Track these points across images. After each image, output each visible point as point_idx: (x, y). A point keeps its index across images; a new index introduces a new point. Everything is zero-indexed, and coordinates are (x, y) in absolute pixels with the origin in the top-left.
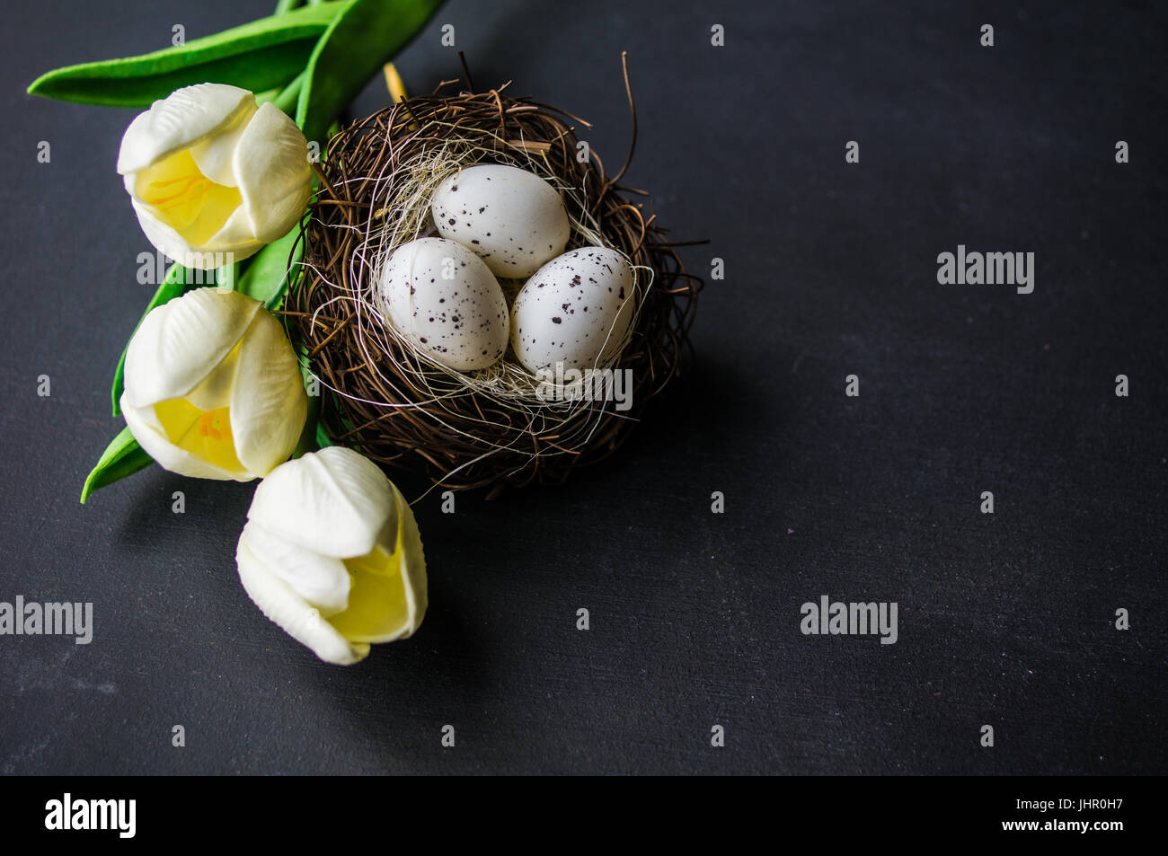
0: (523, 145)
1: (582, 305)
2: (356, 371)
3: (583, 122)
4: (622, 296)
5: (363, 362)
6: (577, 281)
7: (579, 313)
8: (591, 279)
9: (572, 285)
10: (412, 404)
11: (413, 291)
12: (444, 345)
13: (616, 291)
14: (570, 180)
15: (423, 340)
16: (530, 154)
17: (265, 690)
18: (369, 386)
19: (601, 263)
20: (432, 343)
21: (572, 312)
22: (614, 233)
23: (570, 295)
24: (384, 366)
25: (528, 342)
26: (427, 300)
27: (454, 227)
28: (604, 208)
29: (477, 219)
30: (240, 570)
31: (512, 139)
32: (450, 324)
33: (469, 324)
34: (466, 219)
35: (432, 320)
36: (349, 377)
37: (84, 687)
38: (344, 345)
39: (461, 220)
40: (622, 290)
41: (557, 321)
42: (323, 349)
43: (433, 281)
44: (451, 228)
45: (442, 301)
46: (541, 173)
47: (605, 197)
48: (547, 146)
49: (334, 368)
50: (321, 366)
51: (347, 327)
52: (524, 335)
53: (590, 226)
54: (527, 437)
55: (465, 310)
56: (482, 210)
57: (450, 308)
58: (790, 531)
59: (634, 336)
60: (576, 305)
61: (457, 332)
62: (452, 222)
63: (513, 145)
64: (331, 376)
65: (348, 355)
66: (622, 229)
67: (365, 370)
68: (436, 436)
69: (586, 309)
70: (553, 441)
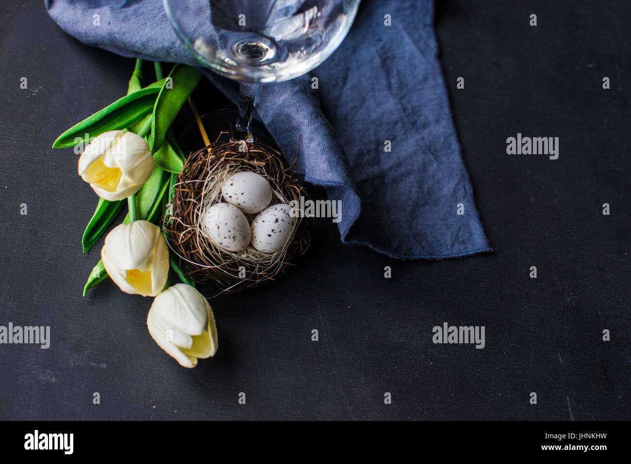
0: (255, 163)
1: (279, 229)
2: (194, 253)
3: (277, 152)
4: (293, 225)
5: (197, 249)
6: (277, 221)
7: (278, 233)
8: (282, 220)
9: (275, 222)
10: (216, 266)
11: (218, 227)
12: (228, 245)
13: (291, 224)
14: (272, 175)
15: (221, 244)
16: (257, 166)
17: (161, 368)
18: (198, 257)
19: (286, 213)
20: (224, 245)
21: (275, 232)
22: (288, 195)
23: (275, 226)
24: (205, 251)
25: (258, 242)
26: (224, 231)
27: (232, 198)
28: (284, 185)
29: (240, 197)
30: (149, 327)
31: (251, 160)
32: (232, 239)
33: (238, 238)
34: (236, 196)
35: (225, 238)
36: (192, 255)
37: (95, 365)
38: (190, 242)
39: (234, 197)
40: (293, 223)
41: (270, 236)
42: (182, 244)
43: (226, 224)
44: (230, 199)
45: (229, 231)
46: (262, 174)
47: (285, 180)
48: (264, 164)
49: (186, 250)
50: (180, 249)
51: (191, 237)
52: (257, 239)
53: (279, 192)
54: (256, 275)
55: (237, 234)
56: (242, 194)
57: (232, 234)
58: (349, 307)
59: (295, 236)
60: (277, 230)
61: (234, 242)
62: (230, 197)
63: (251, 162)
64: (184, 253)
65: (191, 246)
66: (290, 192)
67: (198, 252)
68: (222, 275)
69: (280, 231)
70: (265, 275)
